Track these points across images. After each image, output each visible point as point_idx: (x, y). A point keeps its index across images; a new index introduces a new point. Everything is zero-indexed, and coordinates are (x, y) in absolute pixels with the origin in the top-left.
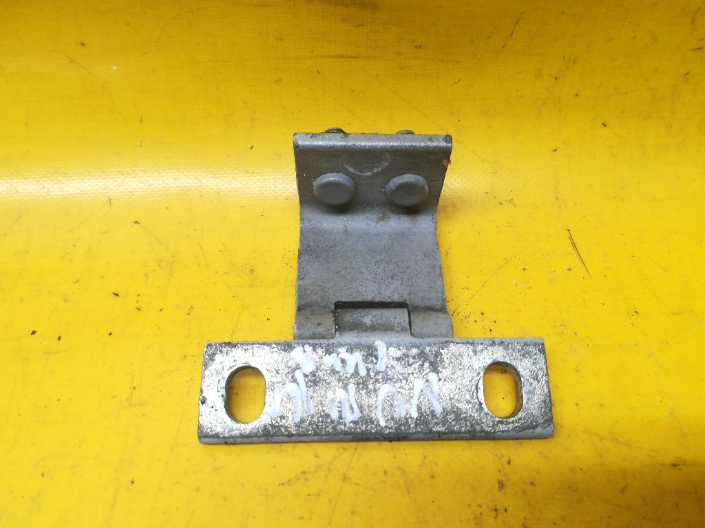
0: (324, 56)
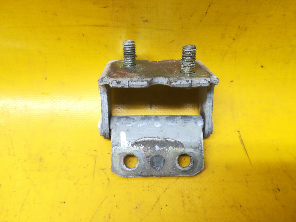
0: (86, 25)
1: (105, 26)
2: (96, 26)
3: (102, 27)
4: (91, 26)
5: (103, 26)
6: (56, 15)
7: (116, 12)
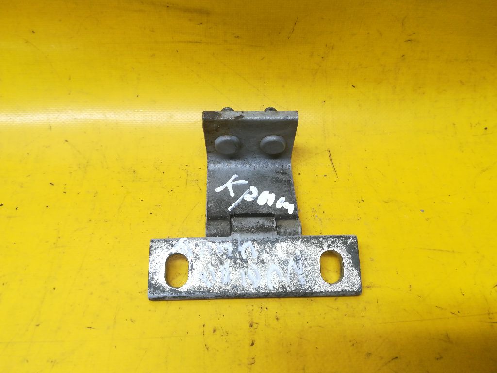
0: (181, 42)
1: (199, 42)
2: (190, 42)
3: (196, 44)
4: (185, 42)
5: (196, 42)
6: (153, 31)
7: (210, 28)
